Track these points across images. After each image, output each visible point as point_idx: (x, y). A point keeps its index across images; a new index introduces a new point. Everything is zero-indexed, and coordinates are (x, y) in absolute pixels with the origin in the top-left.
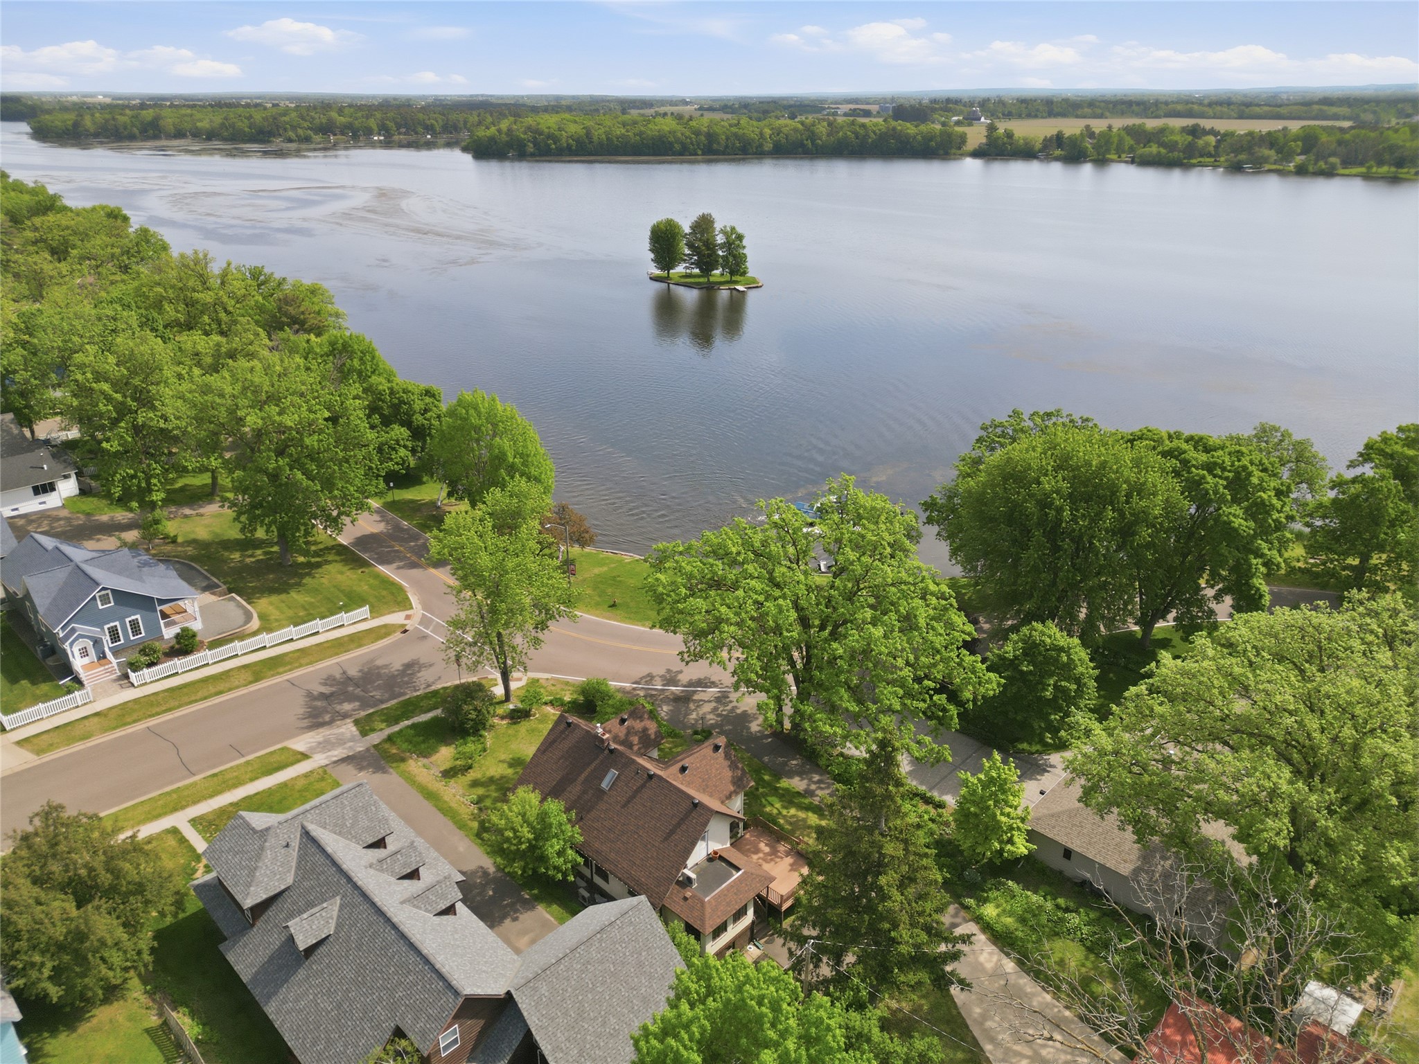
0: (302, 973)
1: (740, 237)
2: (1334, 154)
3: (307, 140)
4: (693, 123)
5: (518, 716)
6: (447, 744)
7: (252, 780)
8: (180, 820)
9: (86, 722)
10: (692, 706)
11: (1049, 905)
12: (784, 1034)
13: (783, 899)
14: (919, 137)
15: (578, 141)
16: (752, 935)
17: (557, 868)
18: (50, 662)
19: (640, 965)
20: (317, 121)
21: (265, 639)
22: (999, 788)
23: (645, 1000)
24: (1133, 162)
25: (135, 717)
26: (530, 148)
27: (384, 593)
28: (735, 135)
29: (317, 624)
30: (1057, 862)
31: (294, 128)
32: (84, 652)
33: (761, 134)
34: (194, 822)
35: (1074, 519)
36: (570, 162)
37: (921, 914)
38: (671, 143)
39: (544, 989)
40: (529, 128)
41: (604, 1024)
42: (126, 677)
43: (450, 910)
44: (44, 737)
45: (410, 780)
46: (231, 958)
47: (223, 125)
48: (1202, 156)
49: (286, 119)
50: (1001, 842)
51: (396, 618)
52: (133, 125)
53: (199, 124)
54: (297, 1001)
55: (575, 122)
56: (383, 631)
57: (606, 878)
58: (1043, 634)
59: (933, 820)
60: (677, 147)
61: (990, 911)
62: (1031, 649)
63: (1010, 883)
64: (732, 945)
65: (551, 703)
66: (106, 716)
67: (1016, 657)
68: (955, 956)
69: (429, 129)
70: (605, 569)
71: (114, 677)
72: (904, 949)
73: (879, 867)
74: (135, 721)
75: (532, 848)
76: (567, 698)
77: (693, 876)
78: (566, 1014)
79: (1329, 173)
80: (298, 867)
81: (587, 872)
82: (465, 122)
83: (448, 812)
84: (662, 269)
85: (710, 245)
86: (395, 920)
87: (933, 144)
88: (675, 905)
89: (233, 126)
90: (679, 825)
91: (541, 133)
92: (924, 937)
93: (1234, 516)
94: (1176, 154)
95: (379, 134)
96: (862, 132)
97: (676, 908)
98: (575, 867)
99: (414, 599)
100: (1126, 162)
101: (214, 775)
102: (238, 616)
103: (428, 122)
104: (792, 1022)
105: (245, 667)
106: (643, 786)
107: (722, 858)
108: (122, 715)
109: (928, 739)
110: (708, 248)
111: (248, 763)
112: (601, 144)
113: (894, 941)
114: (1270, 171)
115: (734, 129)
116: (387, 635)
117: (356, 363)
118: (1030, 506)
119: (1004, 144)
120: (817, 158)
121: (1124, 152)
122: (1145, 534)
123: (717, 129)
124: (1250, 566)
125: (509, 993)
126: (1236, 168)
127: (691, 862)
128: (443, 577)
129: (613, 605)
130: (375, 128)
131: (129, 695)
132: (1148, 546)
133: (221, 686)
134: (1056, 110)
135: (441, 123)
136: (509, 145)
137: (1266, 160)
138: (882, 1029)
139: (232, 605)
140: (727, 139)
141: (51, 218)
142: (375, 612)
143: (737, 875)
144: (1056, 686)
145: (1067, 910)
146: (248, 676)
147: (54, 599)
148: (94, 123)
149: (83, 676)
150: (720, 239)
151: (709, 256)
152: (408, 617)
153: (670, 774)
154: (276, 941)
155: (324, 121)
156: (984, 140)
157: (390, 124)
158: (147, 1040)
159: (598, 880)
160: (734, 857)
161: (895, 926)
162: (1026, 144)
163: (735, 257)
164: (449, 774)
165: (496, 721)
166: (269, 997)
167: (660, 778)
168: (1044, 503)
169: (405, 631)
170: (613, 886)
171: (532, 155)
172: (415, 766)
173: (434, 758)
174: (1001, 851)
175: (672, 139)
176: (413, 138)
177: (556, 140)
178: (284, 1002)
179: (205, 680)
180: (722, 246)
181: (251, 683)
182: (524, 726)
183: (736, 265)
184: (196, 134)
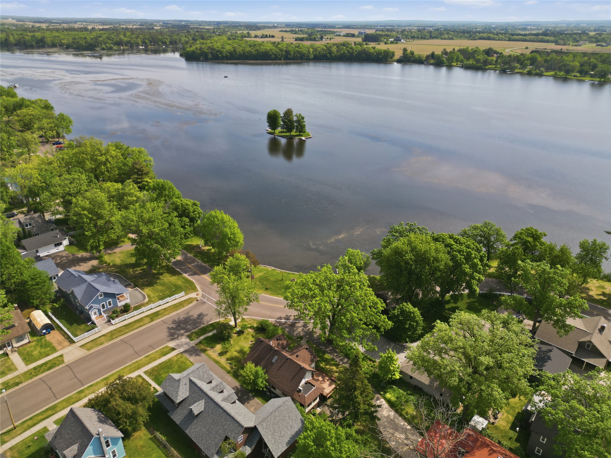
0: (195, 421)
1: (303, 118)
2: (542, 66)
3: (111, 49)
4: (280, 46)
5: (240, 333)
6: (219, 344)
7: (160, 358)
8: (140, 372)
9: (100, 338)
10: (295, 329)
11: (405, 393)
12: (332, 437)
13: (328, 394)
14: (375, 54)
15: (230, 53)
16: (318, 405)
17: (261, 387)
18: (82, 316)
19: (289, 417)
20: (115, 40)
21: (152, 305)
22: (391, 359)
23: (291, 426)
24: (462, 67)
25: (116, 336)
26: (210, 56)
27: (187, 285)
28: (298, 51)
29: (168, 299)
30: (409, 380)
31: (105, 43)
32: (95, 313)
33: (309, 51)
34: (145, 372)
35: (416, 268)
36: (227, 63)
37: (366, 401)
38: (270, 55)
39: (264, 425)
40: (209, 47)
41: (281, 433)
42: (110, 321)
43: (234, 402)
44: (88, 344)
45: (210, 357)
46: (172, 417)
47: (73, 42)
48: (490, 65)
49: (101, 39)
50: (391, 375)
51: (193, 295)
52: (32, 41)
53: (63, 41)
54: (195, 429)
55: (229, 44)
56: (190, 300)
57: (275, 389)
58: (406, 307)
59: (372, 367)
60: (273, 56)
61: (388, 395)
62: (403, 312)
63: (394, 387)
64: (313, 408)
65: (250, 328)
66: (106, 336)
67: (398, 314)
68: (376, 411)
69: (164, 43)
70: (262, 273)
71: (105, 321)
72: (362, 411)
73: (355, 389)
74: (116, 337)
75: (254, 381)
76: (255, 326)
77: (302, 389)
78: (271, 431)
79: (540, 75)
80: (190, 390)
81: (269, 387)
82: (180, 40)
83: (223, 368)
84: (272, 129)
85: (291, 121)
86: (222, 406)
87: (381, 56)
88: (297, 398)
89: (78, 42)
90: (297, 374)
91: (214, 50)
92: (367, 407)
93: (466, 268)
94: (480, 64)
95: (142, 46)
96: (351, 51)
97: (297, 399)
98: (266, 386)
99: (198, 287)
100: (460, 67)
101: (147, 356)
102: (140, 296)
103: (164, 40)
104: (334, 435)
105: (147, 316)
106: (286, 361)
107: (309, 383)
108: (112, 335)
109: (370, 343)
110: (290, 123)
111: (157, 352)
112: (240, 54)
113: (358, 409)
114: (517, 73)
115: (297, 49)
116: (192, 302)
117: (167, 192)
118: (402, 264)
119: (410, 57)
120: (333, 62)
121: (459, 61)
122: (439, 274)
123: (290, 49)
124: (471, 283)
125: (255, 426)
126: (503, 72)
127: (301, 385)
128: (207, 278)
129: (267, 289)
130: (141, 43)
131: (112, 328)
132: (440, 277)
133: (141, 324)
134: (433, 35)
135: (169, 40)
136: (201, 54)
137: (516, 68)
138: (356, 433)
139: (137, 292)
140: (294, 53)
141: (24, 110)
142: (186, 294)
143: (314, 388)
144: (410, 324)
145: (410, 395)
146: (148, 320)
147: (83, 295)
148: (15, 39)
149: (96, 321)
150: (295, 119)
151: (291, 125)
152: (197, 295)
153: (293, 358)
154: (186, 412)
155: (118, 40)
156: (402, 55)
157: (147, 41)
158: (151, 442)
159: (272, 389)
160: (313, 382)
161: (359, 405)
162: (419, 57)
163: (301, 126)
164: (221, 354)
165: (233, 335)
166: (186, 428)
167: (291, 359)
168: (407, 263)
169: (197, 300)
170: (277, 392)
171: (211, 59)
172: (210, 352)
173: (215, 349)
174: (392, 377)
175: (271, 53)
176: (156, 47)
177: (221, 53)
178: (191, 429)
179: (135, 322)
180: (296, 121)
181: (150, 322)
182: (242, 337)
183: (301, 128)
184: (61, 45)
